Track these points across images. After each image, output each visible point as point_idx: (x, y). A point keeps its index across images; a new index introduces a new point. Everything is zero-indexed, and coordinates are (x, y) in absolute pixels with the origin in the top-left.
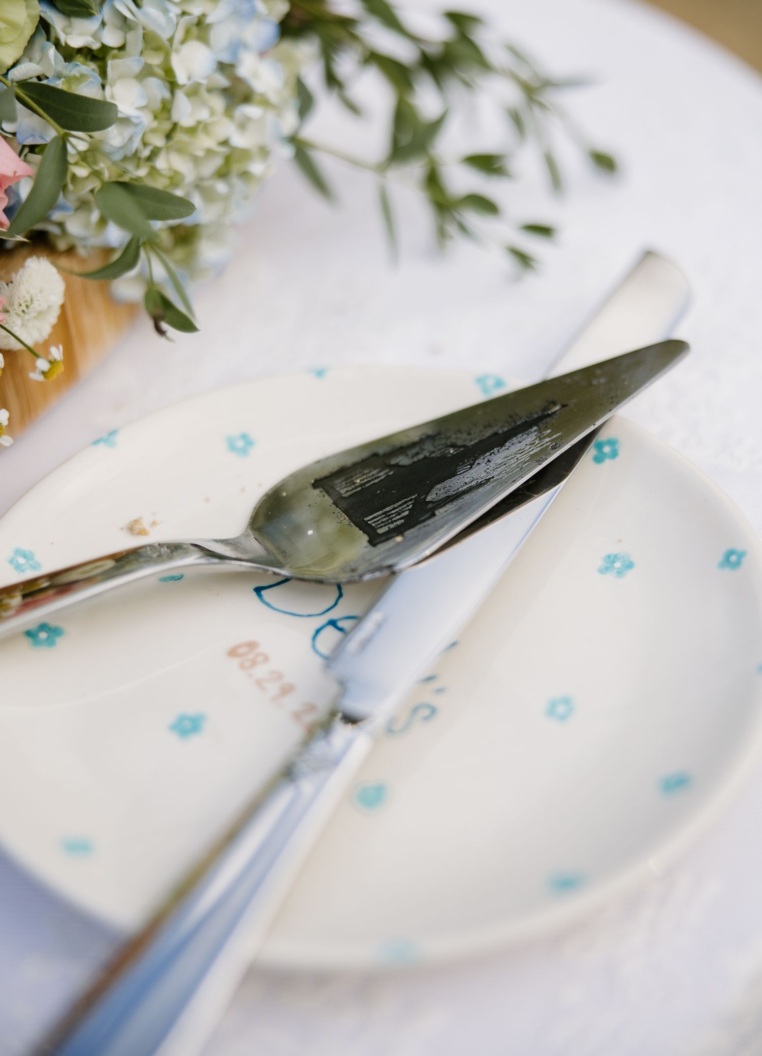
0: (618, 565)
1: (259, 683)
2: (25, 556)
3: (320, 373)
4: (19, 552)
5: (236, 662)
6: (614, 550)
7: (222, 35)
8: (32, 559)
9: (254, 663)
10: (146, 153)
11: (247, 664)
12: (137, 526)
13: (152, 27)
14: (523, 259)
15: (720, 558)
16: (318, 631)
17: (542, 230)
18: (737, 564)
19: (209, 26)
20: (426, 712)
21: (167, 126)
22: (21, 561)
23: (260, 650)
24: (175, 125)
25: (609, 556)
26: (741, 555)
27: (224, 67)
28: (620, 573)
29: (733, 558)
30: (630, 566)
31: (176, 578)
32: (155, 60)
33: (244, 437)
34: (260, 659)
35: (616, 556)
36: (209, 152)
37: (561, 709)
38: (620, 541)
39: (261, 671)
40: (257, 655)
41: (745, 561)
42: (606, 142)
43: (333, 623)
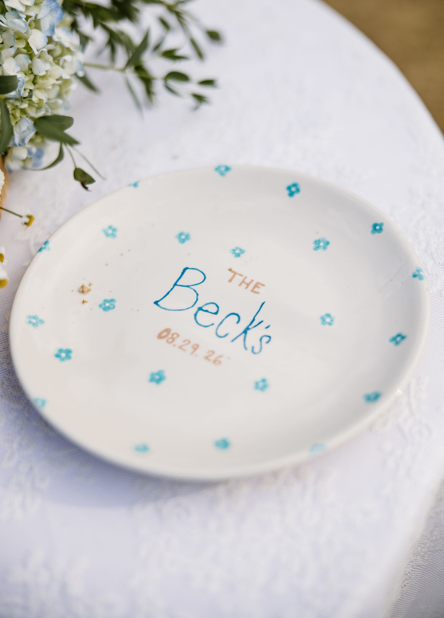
0: (322, 244)
1: (180, 347)
2: (34, 318)
3: (135, 185)
4: (30, 317)
5: (164, 341)
6: (317, 238)
7: (46, 24)
8: (38, 318)
9: (173, 339)
10: (26, 94)
11: (170, 340)
12: (85, 289)
13: (17, 29)
14: (200, 98)
15: (371, 229)
16: (195, 315)
17: (208, 82)
18: (381, 230)
19: (39, 20)
20: (266, 339)
21: (32, 77)
22: (34, 321)
23: (172, 332)
24: (35, 76)
25: (316, 241)
26: (381, 225)
27: (50, 40)
28: (325, 248)
29: (378, 227)
30: (328, 243)
31: (112, 308)
32: (21, 45)
33: (110, 227)
34: (175, 336)
35: (319, 241)
36: (54, 85)
37: (328, 320)
38: (318, 233)
39: (179, 342)
40: (173, 335)
41: (384, 227)
42: (213, 24)
43: (200, 309)
